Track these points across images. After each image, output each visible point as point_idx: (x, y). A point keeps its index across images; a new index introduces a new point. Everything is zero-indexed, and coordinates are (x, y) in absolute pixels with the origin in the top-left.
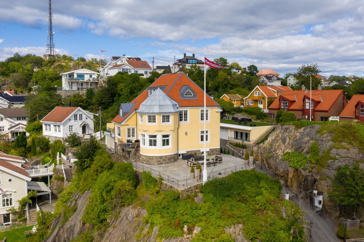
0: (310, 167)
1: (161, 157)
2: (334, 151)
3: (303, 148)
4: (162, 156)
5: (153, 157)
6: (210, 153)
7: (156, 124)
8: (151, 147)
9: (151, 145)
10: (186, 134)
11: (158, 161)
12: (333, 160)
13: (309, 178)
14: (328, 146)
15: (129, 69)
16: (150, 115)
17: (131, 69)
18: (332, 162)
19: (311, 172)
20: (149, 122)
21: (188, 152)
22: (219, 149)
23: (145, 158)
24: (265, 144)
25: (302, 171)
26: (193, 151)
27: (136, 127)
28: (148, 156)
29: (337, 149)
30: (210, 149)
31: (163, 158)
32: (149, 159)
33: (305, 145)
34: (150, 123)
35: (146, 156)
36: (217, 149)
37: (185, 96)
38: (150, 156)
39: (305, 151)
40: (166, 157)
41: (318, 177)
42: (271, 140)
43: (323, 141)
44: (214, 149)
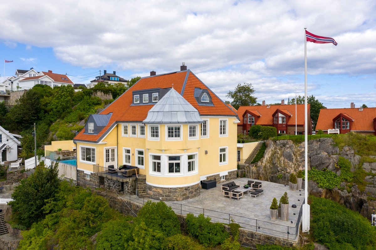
0: (346, 185)
1: (187, 189)
2: (366, 166)
3: (328, 164)
4: (188, 187)
5: (176, 189)
6: (228, 177)
7: (182, 140)
8: (171, 174)
9: (171, 170)
10: (206, 152)
11: (184, 195)
12: (371, 176)
13: (350, 199)
14: (357, 161)
15: (49, 82)
16: (171, 125)
17: (51, 82)
18: (371, 178)
19: (351, 192)
20: (169, 136)
21: (207, 178)
22: (236, 171)
23: (161, 192)
24: (264, 162)
25: (340, 191)
26: (213, 176)
27: (116, 147)
28: (168, 188)
29: (369, 163)
30: (229, 173)
31: (189, 190)
32: (170, 192)
33: (329, 161)
34: (171, 138)
35: (165, 188)
36: (234, 172)
37: (202, 101)
38: (171, 188)
39: (330, 167)
40: (192, 187)
41: (365, 198)
42: (268, 158)
43: (347, 155)
44: (231, 172)
